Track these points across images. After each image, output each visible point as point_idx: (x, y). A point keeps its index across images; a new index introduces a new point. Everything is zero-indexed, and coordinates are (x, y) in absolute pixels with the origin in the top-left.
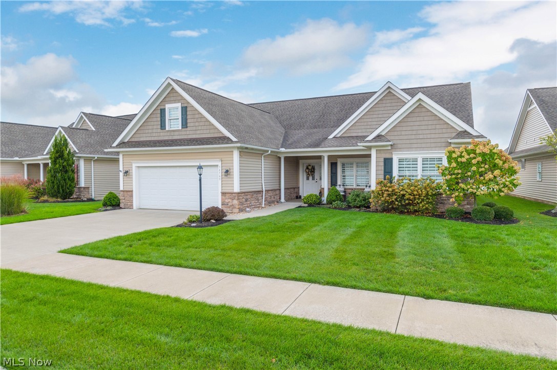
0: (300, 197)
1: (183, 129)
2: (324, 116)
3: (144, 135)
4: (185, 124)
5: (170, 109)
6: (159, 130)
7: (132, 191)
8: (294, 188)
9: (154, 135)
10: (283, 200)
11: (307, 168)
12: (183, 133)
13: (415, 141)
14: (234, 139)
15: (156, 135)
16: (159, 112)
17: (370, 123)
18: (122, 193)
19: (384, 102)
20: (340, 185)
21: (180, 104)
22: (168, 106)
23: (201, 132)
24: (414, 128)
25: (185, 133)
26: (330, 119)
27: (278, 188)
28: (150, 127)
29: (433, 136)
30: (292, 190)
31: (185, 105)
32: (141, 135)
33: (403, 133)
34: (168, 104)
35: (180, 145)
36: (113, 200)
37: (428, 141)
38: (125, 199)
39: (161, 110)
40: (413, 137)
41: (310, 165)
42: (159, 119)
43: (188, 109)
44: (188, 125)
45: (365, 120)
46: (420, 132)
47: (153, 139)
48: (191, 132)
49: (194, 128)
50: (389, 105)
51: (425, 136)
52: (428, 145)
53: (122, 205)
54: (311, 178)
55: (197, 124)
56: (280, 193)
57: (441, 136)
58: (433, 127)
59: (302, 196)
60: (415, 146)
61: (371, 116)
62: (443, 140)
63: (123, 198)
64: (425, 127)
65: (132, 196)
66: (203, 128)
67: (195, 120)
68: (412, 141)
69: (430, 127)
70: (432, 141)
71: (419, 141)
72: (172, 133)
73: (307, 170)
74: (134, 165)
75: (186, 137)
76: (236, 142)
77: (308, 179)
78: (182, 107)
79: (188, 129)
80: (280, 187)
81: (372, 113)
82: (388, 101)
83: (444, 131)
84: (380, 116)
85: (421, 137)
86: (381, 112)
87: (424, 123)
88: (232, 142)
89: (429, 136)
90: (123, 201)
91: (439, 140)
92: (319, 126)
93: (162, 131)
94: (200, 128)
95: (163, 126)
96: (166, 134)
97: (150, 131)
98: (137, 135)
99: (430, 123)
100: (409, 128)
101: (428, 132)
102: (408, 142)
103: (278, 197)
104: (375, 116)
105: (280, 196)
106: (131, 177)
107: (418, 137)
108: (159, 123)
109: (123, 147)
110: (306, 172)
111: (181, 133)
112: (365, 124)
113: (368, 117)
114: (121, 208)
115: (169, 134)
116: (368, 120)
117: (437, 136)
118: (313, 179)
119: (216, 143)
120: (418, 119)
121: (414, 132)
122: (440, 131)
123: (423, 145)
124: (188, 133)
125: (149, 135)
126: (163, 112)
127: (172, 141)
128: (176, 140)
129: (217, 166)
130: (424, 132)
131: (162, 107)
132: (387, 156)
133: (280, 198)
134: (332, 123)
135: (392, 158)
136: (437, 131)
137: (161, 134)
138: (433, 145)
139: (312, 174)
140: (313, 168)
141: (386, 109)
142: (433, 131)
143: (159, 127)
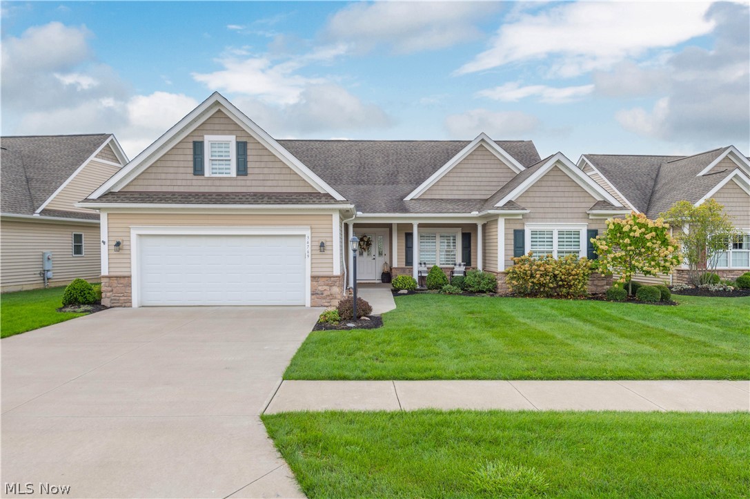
1: (240, 177)
3: (158, 182)
4: (242, 169)
5: (213, 144)
6: (191, 176)
7: (129, 277)
9: (179, 183)
10: (352, 285)
11: (362, 239)
12: (240, 183)
13: (550, 210)
14: (338, 197)
15: (184, 183)
16: (191, 146)
17: (456, 184)
18: (107, 280)
19: (475, 157)
21: (234, 137)
22: (208, 139)
23: (275, 183)
24: (549, 194)
25: (243, 183)
26: (376, 173)
28: (171, 170)
29: (570, 205)
31: (244, 140)
32: (152, 182)
33: (537, 200)
34: (208, 134)
35: (235, 203)
36: (89, 293)
37: (565, 210)
38: (112, 291)
39: (195, 143)
40: (548, 205)
41: (365, 236)
42: (191, 158)
43: (249, 146)
44: (249, 171)
45: (451, 179)
46: (555, 200)
47: (176, 189)
48: (254, 183)
49: (261, 177)
50: (480, 162)
51: (561, 205)
52: (565, 215)
53: (105, 302)
54: (365, 253)
55: (266, 171)
57: (579, 205)
58: (570, 194)
60: (551, 216)
61: (459, 175)
62: (581, 210)
63: (110, 289)
64: (562, 194)
65: (129, 285)
66: (277, 177)
67: (263, 165)
68: (546, 210)
69: (567, 194)
70: (569, 210)
71: (554, 210)
72: (217, 183)
74: (134, 233)
75: (244, 190)
76: (342, 202)
77: (361, 254)
78: (238, 143)
79: (249, 177)
81: (459, 170)
82: (479, 157)
83: (582, 200)
84: (470, 175)
85: (557, 205)
86: (471, 170)
87: (560, 189)
88: (336, 202)
89: (565, 205)
90: (108, 294)
91: (576, 210)
92: (363, 181)
93: (196, 177)
94: (272, 177)
95: (198, 169)
96: (204, 183)
97: (171, 176)
98: (140, 182)
99: (567, 189)
100: (543, 194)
101: (564, 200)
102: (541, 210)
104: (463, 175)
106: (127, 252)
107: (553, 205)
108: (191, 164)
109: (109, 201)
110: (360, 245)
111: (234, 183)
112: (451, 184)
113: (455, 175)
114: (105, 308)
115: (210, 183)
116: (455, 179)
117: (574, 205)
118: (369, 254)
119: (307, 203)
120: (553, 183)
121: (549, 200)
122: (578, 200)
123: (560, 216)
124: (248, 183)
125: (168, 182)
126: (198, 147)
127: (219, 194)
128: (227, 194)
129: (304, 236)
130: (561, 200)
131: (197, 139)
132: (518, 227)
134: (381, 178)
135: (524, 230)
136: (574, 200)
137: (194, 183)
138: (570, 215)
140: (370, 239)
141: (477, 166)
142: (570, 200)
143: (191, 170)
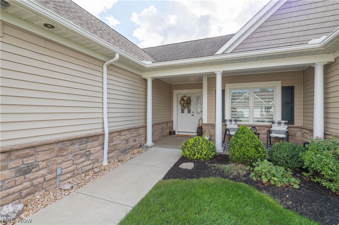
0: (174, 132)
2: (196, 51)
8: (167, 123)
10: (149, 142)
11: (182, 99)
20: (231, 121)
27: (143, 124)
30: (165, 125)
41: (185, 96)
54: (186, 111)
56: (146, 132)
59: (176, 132)
73: (182, 102)
77: (183, 112)
80: (146, 122)
103: (143, 139)
105: (146, 136)
110: (181, 104)
118: (189, 112)
133: (146, 139)
139: (188, 107)
140: (189, 99)
